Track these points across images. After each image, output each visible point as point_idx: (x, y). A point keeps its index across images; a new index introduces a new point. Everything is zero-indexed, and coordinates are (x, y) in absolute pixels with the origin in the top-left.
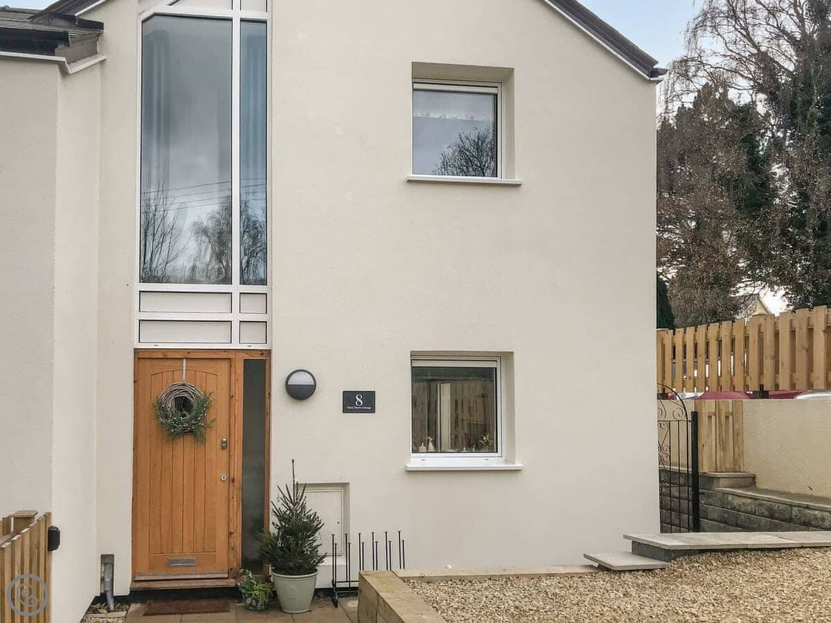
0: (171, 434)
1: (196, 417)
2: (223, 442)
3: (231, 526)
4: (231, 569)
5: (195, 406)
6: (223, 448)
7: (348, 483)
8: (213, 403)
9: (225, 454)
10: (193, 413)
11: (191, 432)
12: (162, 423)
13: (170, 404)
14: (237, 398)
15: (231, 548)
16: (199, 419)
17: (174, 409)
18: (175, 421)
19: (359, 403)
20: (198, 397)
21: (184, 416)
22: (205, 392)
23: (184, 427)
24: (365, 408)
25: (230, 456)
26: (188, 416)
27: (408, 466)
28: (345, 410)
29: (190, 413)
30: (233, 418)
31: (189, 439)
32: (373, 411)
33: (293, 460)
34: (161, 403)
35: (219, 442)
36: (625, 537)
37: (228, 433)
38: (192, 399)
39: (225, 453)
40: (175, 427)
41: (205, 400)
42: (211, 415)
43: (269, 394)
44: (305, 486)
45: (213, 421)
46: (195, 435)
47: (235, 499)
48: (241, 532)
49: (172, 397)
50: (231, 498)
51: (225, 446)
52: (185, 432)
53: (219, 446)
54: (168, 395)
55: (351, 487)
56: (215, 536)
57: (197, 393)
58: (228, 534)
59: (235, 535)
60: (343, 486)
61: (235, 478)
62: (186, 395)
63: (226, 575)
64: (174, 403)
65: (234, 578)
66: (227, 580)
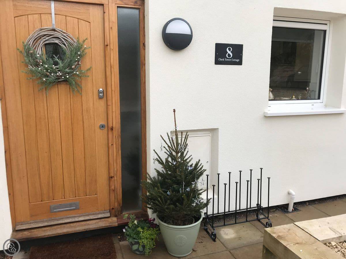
0: (43, 83)
1: (69, 66)
2: (99, 92)
3: (112, 171)
4: (113, 209)
5: (68, 53)
6: (100, 98)
8: (86, 51)
10: (67, 61)
11: (66, 81)
12: (31, 71)
13: (40, 52)
14: (112, 47)
15: (113, 191)
16: (73, 67)
17: (44, 57)
18: (47, 69)
19: (229, 55)
20: (71, 44)
21: (56, 64)
22: (78, 41)
23: (57, 76)
24: (234, 60)
25: (107, 105)
26: (61, 65)
27: (266, 111)
28: (217, 62)
29: (62, 60)
30: (108, 70)
31: (63, 88)
32: (240, 63)
33: (174, 111)
34: (29, 49)
35: (96, 92)
37: (104, 83)
38: (64, 46)
39: (102, 103)
40: (48, 76)
41: (79, 48)
42: (86, 64)
43: (144, 44)
44: (187, 132)
45: (89, 69)
46: (70, 84)
47: (115, 146)
48: (121, 176)
49: (41, 42)
50: (110, 145)
51: (103, 96)
52: (58, 81)
53: (96, 97)
54: (37, 40)
56: (96, 181)
57: (70, 40)
58: (108, 178)
59: (115, 178)
60: (213, 131)
61: (114, 126)
62: (57, 41)
63: (108, 215)
64: (44, 49)
65: (116, 216)
66: (110, 220)
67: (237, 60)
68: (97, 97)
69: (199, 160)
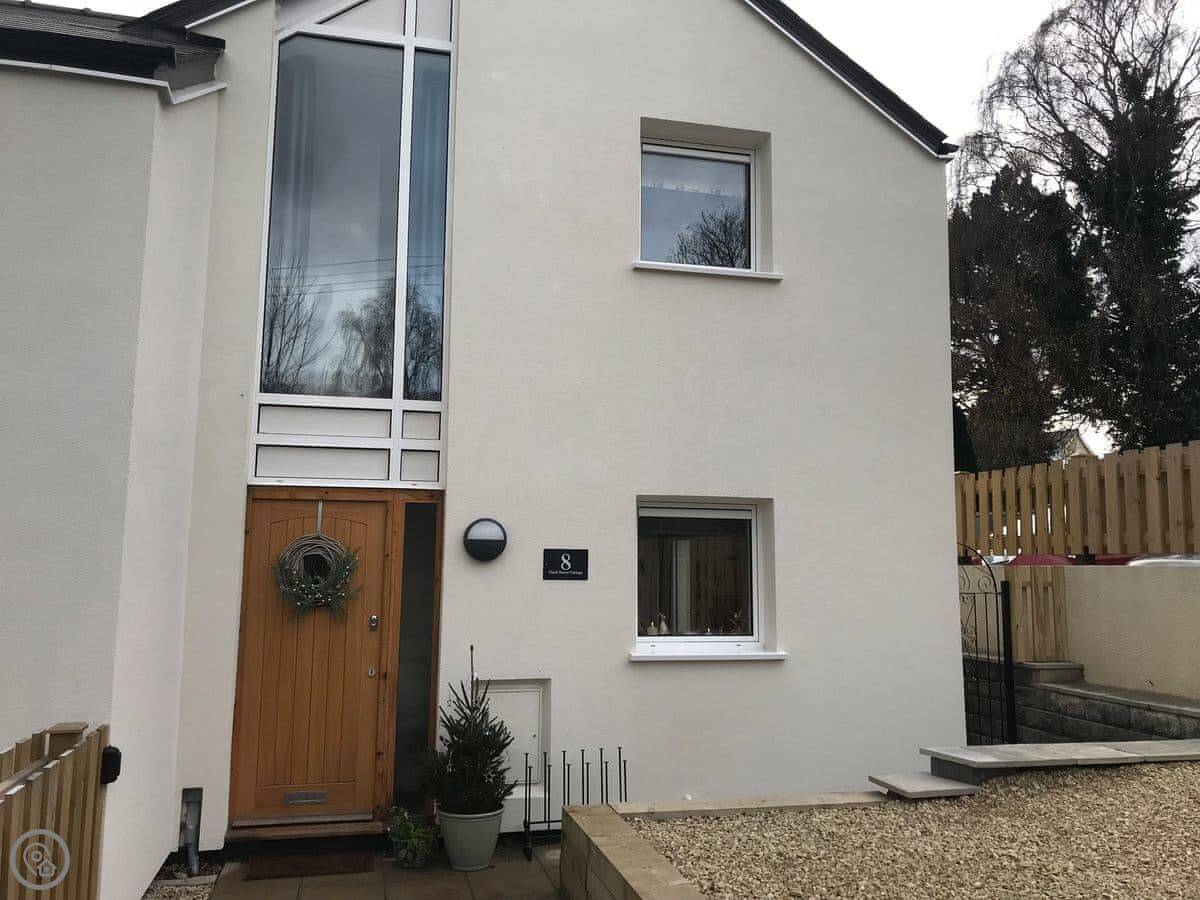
0: (297, 609)
1: (333, 586)
2: (371, 621)
3: (380, 743)
4: (378, 807)
5: (333, 568)
6: (372, 629)
7: (549, 679)
8: (358, 564)
9: (374, 636)
10: (331, 579)
11: (327, 605)
12: (284, 593)
13: (297, 566)
14: (394, 558)
15: (378, 776)
16: (338, 586)
17: (302, 574)
18: (303, 590)
19: (565, 565)
20: (338, 556)
21: (317, 582)
22: (348, 551)
23: (316, 598)
24: (574, 573)
25: (381, 640)
26: (322, 583)
27: (633, 655)
28: (547, 576)
29: (325, 578)
30: (387, 588)
31: (322, 617)
32: (584, 577)
33: (472, 648)
34: (284, 564)
35: (366, 620)
36: (922, 752)
37: (380, 608)
38: (329, 558)
40: (303, 599)
41: (347, 561)
42: (356, 582)
43: (441, 552)
44: (488, 683)
45: (359, 589)
46: (332, 610)
47: (387, 703)
48: (394, 752)
49: (301, 554)
50: (381, 699)
51: (375, 627)
52: (316, 606)
53: (366, 627)
54: (294, 552)
55: (554, 686)
56: (356, 758)
57: (338, 550)
58: (374, 755)
59: (385, 755)
60: (544, 683)
61: (388, 671)
62: (321, 553)
63: (371, 817)
64: (302, 563)
65: (381, 820)
66: (372, 824)
67: (580, 573)
68: (368, 628)
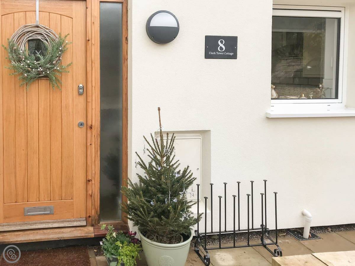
0: (24, 79)
1: (51, 61)
2: (79, 88)
3: (89, 174)
4: (89, 217)
5: (50, 49)
6: (80, 94)
7: (209, 131)
8: (68, 46)
10: (48, 56)
11: (46, 76)
12: (14, 67)
13: (23, 48)
14: (93, 42)
15: (89, 196)
16: (54, 62)
17: (27, 53)
18: (29, 65)
19: (221, 48)
20: (53, 40)
21: (38, 59)
22: (60, 37)
23: (38, 71)
24: (228, 54)
25: (87, 102)
26: (42, 60)
28: (208, 56)
29: (44, 56)
30: (89, 65)
31: (43, 84)
32: (235, 57)
34: (13, 46)
35: (76, 88)
37: (85, 79)
38: (46, 42)
39: (82, 99)
40: (29, 72)
41: (60, 44)
42: (67, 59)
43: (127, 39)
45: (70, 65)
46: (51, 80)
47: (93, 145)
48: (99, 179)
49: (25, 38)
50: (89, 144)
51: (83, 92)
52: (39, 77)
53: (75, 93)
54: (20, 37)
56: (72, 184)
57: (52, 36)
58: (86, 181)
59: (93, 182)
60: (204, 133)
61: (93, 124)
62: (39, 37)
63: (84, 223)
64: (27, 45)
65: (93, 226)
66: (85, 229)
67: (231, 54)
68: (77, 93)
69: (188, 167)
